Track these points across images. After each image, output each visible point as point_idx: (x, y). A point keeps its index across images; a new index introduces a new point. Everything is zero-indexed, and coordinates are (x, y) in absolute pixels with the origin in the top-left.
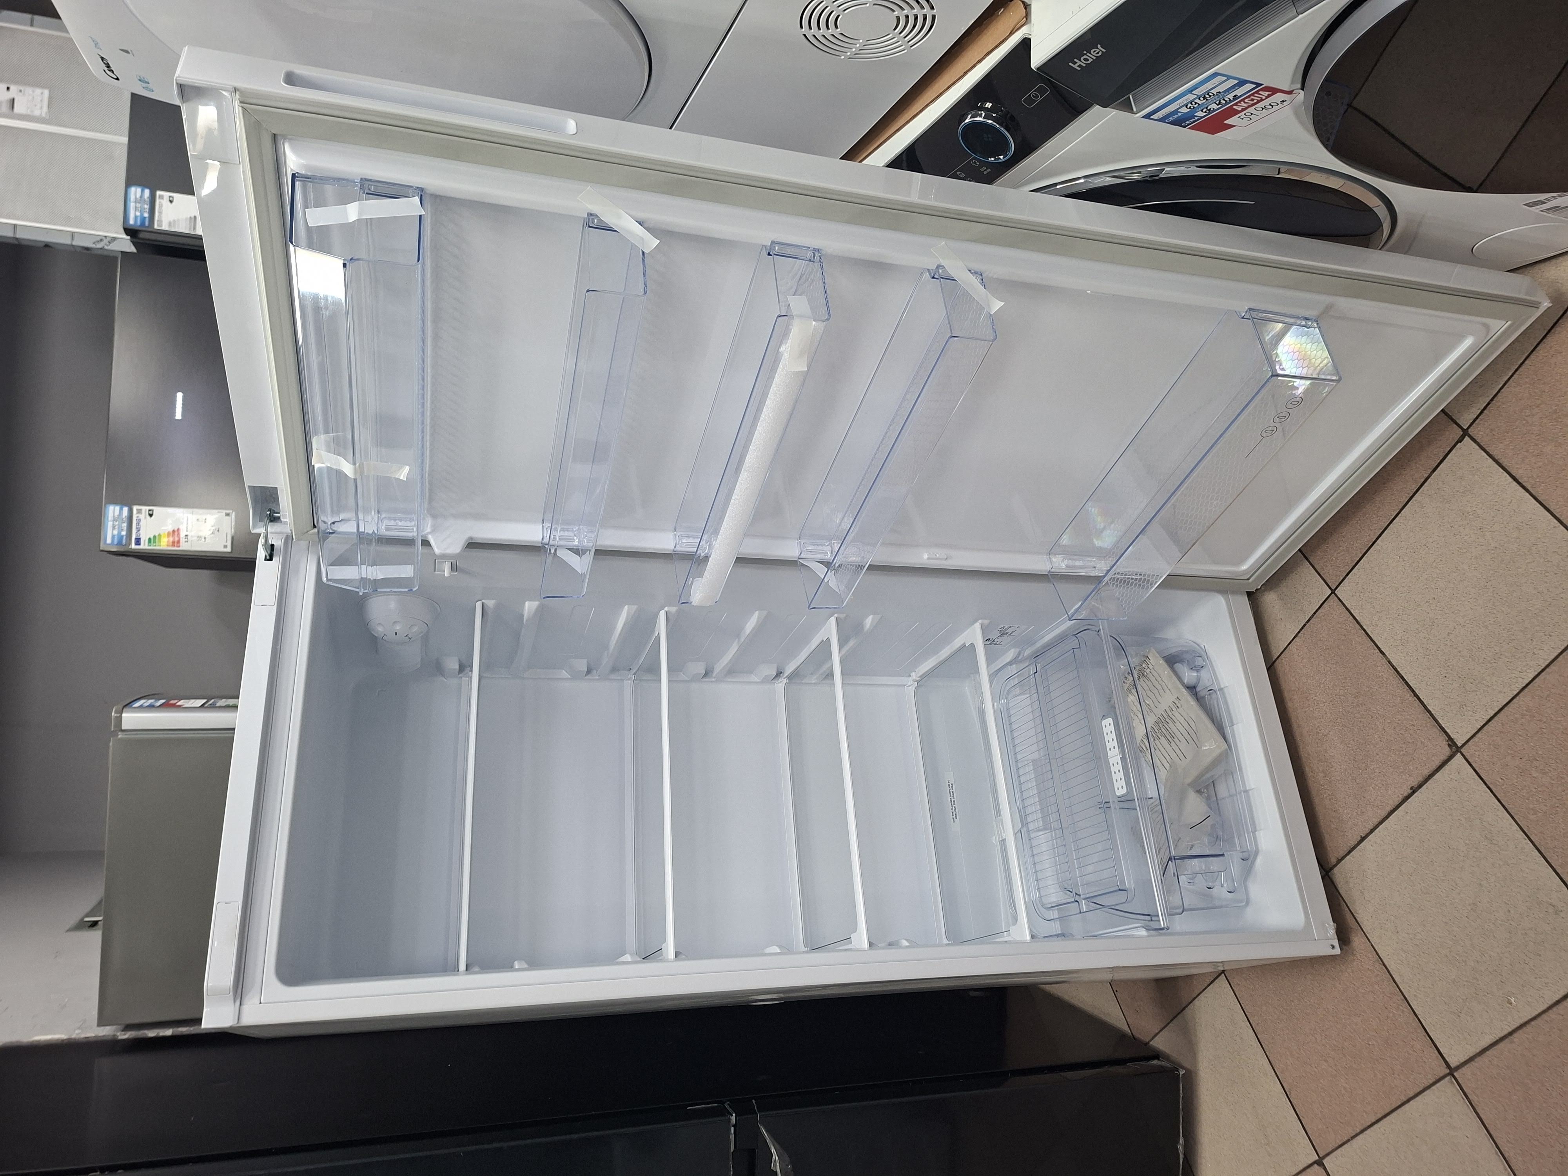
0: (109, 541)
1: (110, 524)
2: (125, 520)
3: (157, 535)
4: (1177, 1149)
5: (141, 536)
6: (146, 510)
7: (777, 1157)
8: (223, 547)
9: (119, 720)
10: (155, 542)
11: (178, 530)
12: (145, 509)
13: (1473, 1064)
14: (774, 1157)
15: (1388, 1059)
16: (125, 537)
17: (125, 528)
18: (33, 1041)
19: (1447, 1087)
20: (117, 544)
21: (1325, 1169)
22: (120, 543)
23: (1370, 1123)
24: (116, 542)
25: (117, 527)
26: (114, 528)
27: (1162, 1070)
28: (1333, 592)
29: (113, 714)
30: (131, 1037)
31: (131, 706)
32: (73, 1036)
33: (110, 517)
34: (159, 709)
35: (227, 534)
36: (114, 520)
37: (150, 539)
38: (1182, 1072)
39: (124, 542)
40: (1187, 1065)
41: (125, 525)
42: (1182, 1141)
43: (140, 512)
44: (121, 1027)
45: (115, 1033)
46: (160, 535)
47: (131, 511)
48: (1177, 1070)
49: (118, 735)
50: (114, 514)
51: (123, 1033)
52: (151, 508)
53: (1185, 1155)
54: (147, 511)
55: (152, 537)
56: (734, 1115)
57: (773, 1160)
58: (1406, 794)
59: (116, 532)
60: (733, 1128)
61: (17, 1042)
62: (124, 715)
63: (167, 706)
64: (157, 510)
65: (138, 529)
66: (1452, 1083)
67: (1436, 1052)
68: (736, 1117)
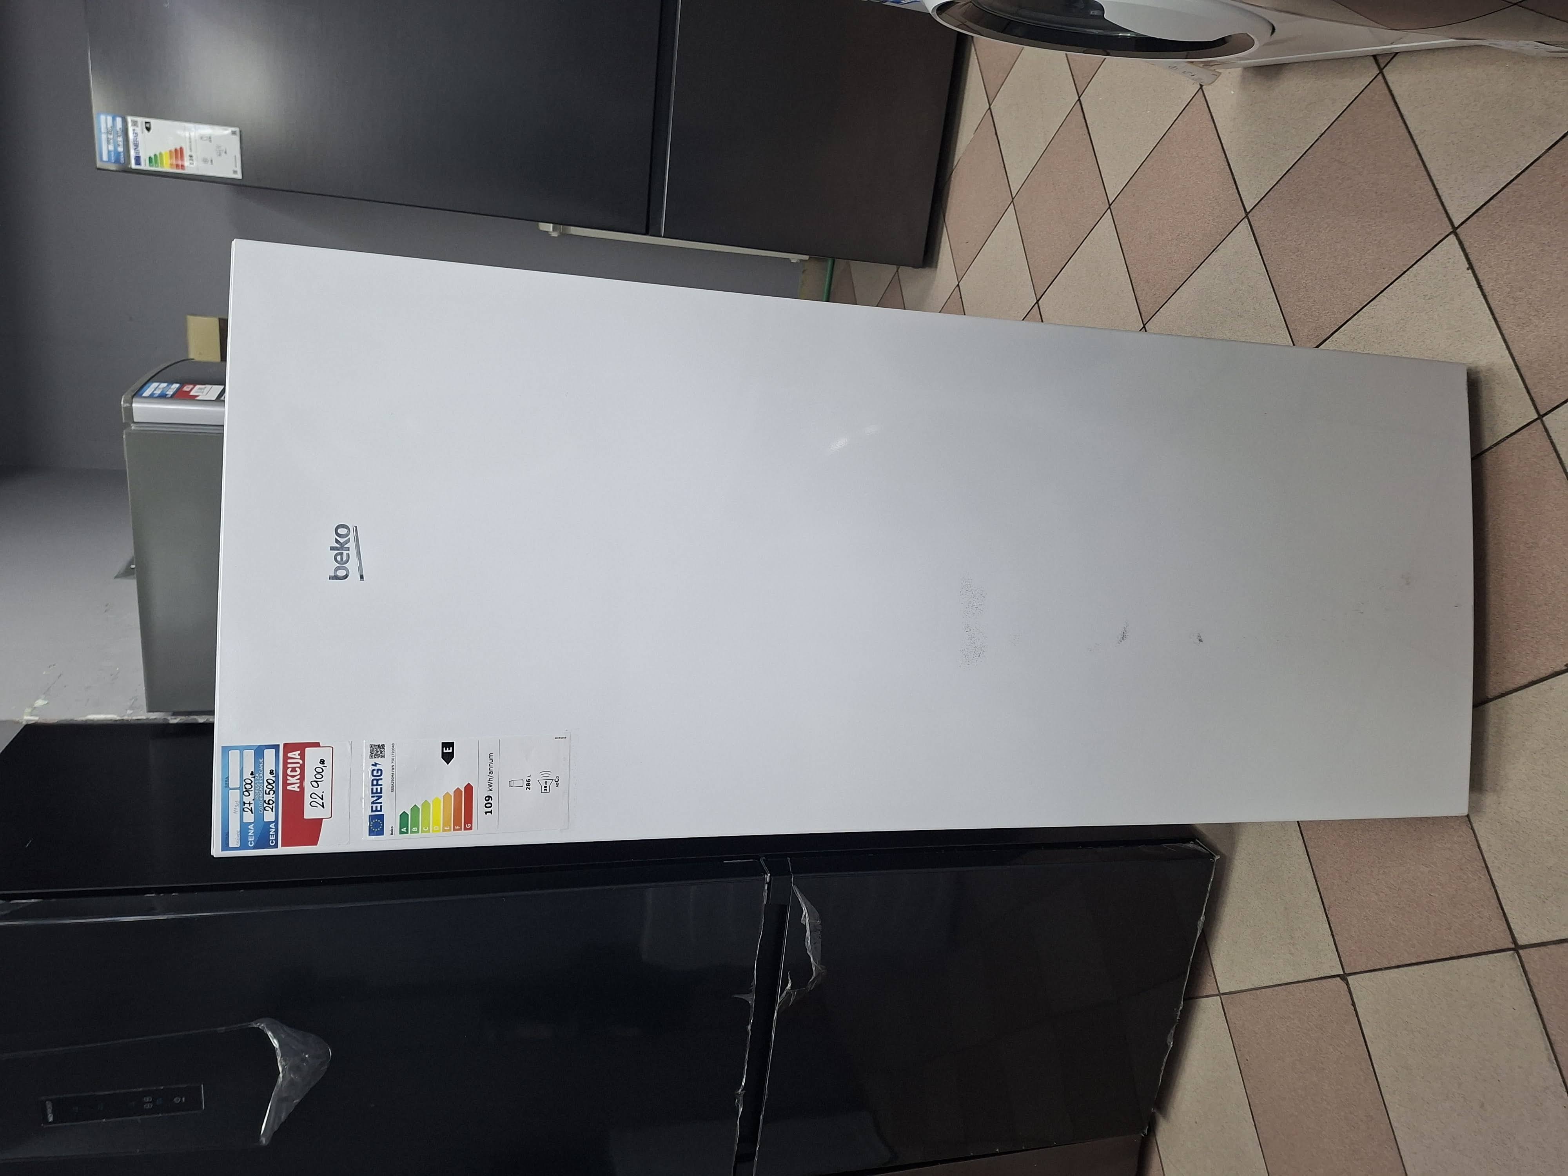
0: (105, 158)
1: (104, 137)
2: (120, 133)
3: (158, 154)
4: (1196, 925)
5: (141, 154)
6: (142, 122)
7: (807, 915)
8: (232, 172)
9: (130, 410)
10: (156, 162)
11: (181, 149)
12: (141, 120)
13: (1543, 949)
14: (804, 913)
15: (1448, 915)
16: (122, 154)
17: (121, 144)
18: (86, 720)
19: (1508, 961)
20: (114, 162)
21: (1348, 984)
22: (117, 161)
23: (1409, 962)
24: (113, 159)
25: (112, 141)
26: (108, 143)
27: (1196, 854)
28: (1541, 417)
29: (122, 403)
30: (181, 722)
31: (141, 396)
32: (126, 718)
33: (103, 130)
34: (170, 401)
35: (235, 157)
36: (108, 133)
37: (150, 158)
38: (1218, 857)
39: (122, 160)
40: (1222, 850)
41: (120, 139)
42: (1202, 918)
43: (135, 126)
44: (171, 713)
45: (166, 717)
46: (161, 154)
47: (125, 122)
48: (1213, 857)
49: (131, 427)
50: (107, 125)
51: (173, 717)
52: (148, 120)
53: (1203, 930)
54: (144, 124)
55: (153, 156)
56: (769, 875)
57: (803, 916)
58: (1558, 669)
59: (111, 148)
60: (766, 886)
61: (71, 720)
62: (134, 405)
63: (181, 396)
64: (154, 122)
65: (136, 145)
66: (1514, 957)
67: (1505, 925)
68: (770, 876)
